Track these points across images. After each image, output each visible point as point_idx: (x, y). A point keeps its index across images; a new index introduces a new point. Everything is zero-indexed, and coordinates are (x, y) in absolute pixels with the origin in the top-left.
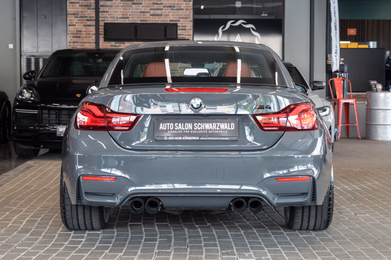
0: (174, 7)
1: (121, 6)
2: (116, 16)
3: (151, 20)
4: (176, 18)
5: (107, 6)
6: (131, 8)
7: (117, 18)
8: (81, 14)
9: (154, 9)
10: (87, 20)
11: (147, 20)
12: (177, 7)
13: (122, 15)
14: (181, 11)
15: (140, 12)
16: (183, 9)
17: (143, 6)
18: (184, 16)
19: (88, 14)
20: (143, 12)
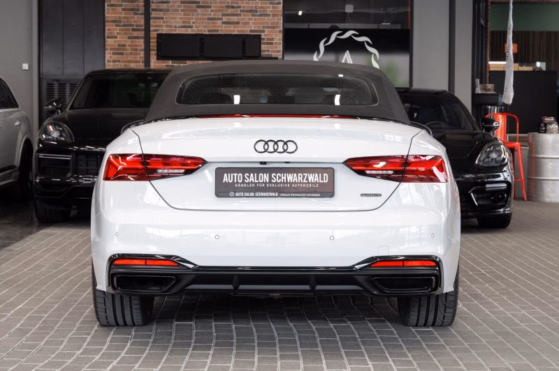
0: (257, 11)
1: (182, 10)
2: (173, 24)
3: (224, 30)
4: (259, 27)
5: (161, 10)
6: (195, 13)
7: (175, 27)
8: (124, 22)
9: (228, 15)
10: (134, 30)
11: (218, 31)
12: (260, 11)
13: (183, 22)
14: (266, 18)
15: (208, 19)
16: (268, 15)
17: (212, 11)
18: (270, 25)
19: (134, 22)
20: (212, 19)
